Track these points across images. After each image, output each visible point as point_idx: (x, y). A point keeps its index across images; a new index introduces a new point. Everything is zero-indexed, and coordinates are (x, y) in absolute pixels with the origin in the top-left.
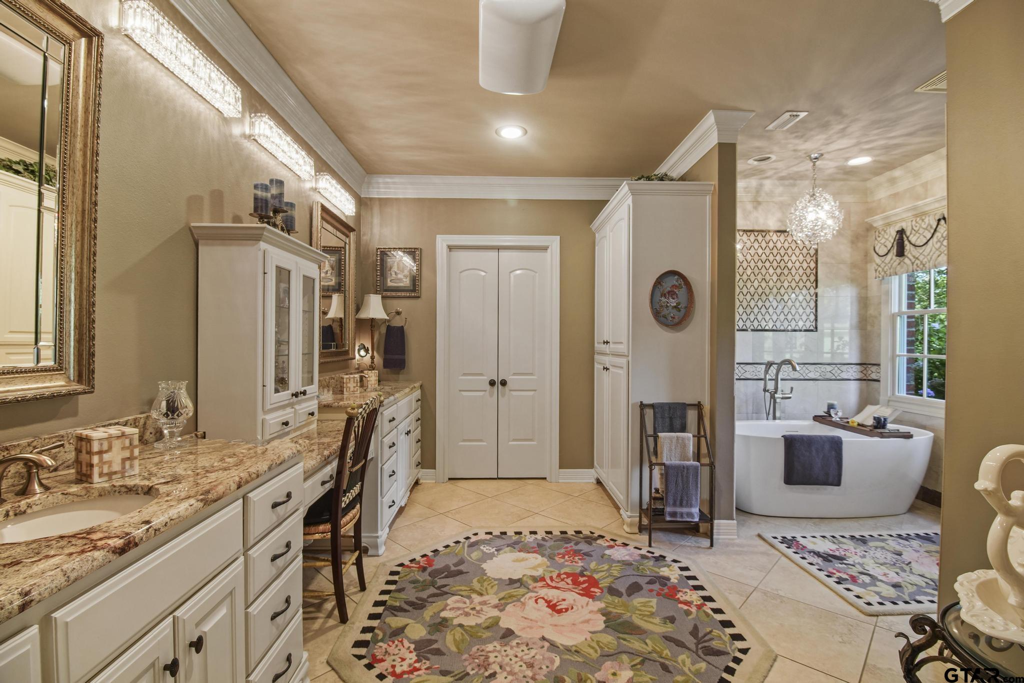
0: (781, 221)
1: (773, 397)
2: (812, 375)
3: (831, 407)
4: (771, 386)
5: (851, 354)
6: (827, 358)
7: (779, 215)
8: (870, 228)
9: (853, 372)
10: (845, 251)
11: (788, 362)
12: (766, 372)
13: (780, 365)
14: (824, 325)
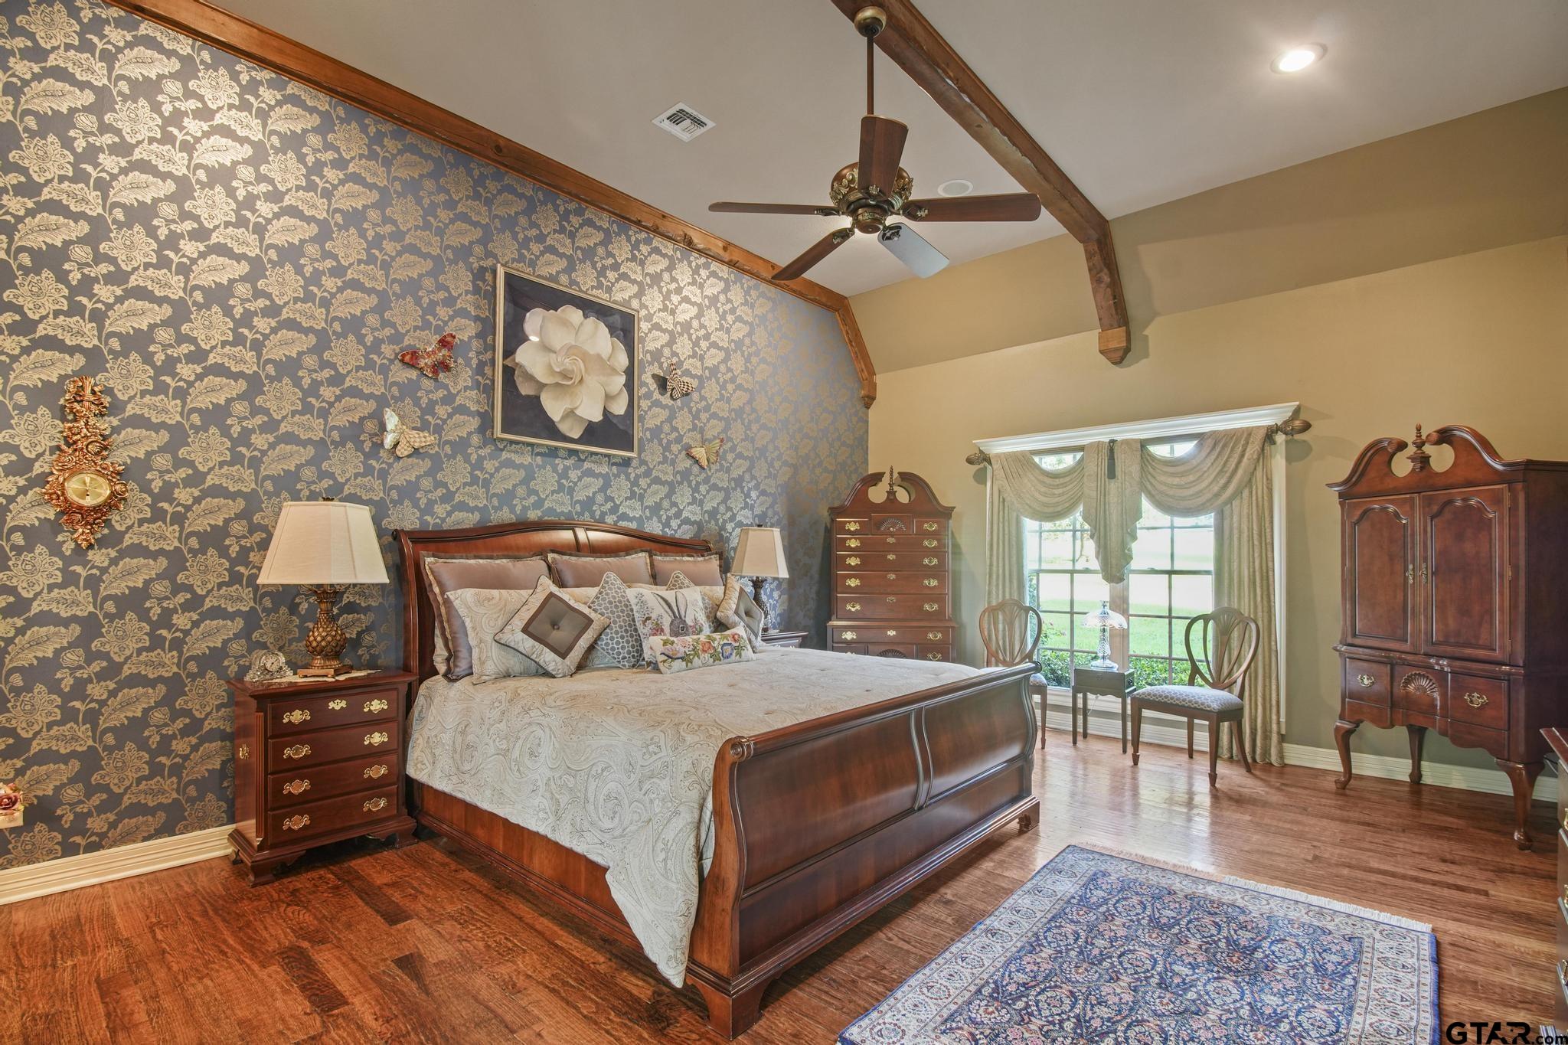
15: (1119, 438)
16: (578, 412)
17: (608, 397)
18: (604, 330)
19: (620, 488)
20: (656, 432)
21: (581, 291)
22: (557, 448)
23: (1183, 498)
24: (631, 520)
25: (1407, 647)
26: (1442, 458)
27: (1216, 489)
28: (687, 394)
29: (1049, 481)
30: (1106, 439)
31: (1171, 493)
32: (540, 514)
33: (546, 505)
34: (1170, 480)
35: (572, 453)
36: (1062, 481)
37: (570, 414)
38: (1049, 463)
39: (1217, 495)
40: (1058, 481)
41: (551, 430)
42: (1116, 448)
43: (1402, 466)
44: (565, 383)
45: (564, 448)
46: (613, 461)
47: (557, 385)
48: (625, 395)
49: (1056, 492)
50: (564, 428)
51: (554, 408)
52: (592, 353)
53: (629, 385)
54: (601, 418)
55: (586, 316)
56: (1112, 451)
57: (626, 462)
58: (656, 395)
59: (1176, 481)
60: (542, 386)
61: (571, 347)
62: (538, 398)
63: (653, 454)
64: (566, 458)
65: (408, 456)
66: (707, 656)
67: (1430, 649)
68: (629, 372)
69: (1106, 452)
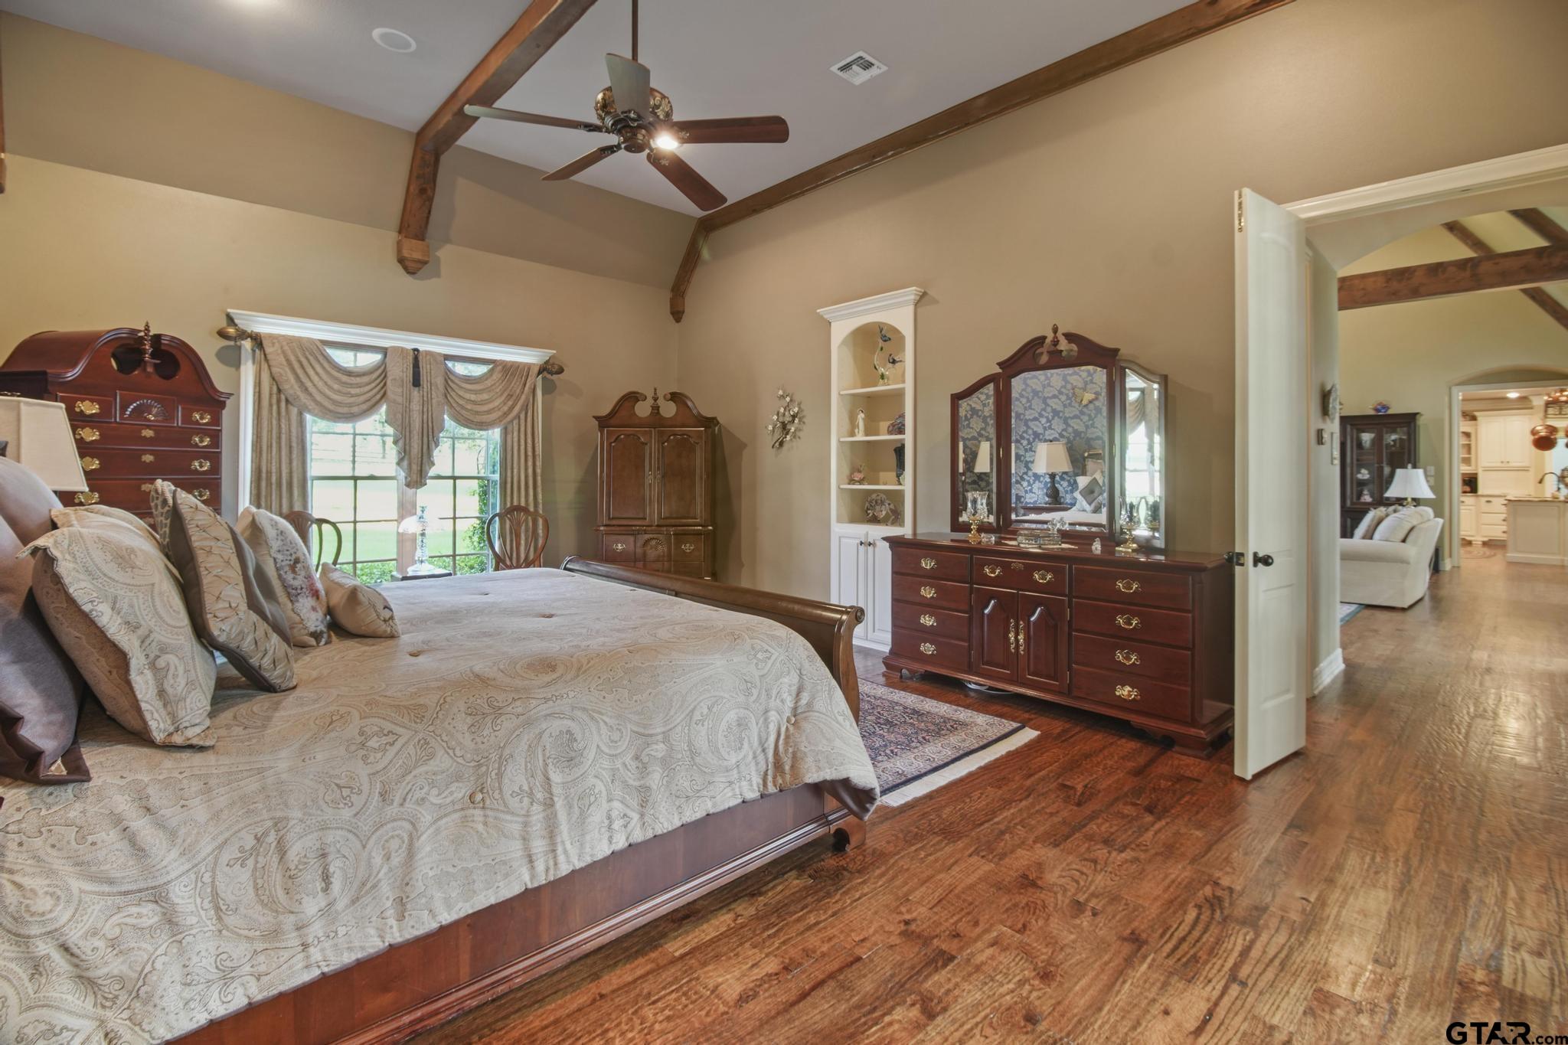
15: (422, 348)
23: (477, 413)
25: (647, 522)
26: (669, 410)
27: (506, 408)
29: (345, 378)
30: (410, 346)
31: (469, 407)
34: (468, 396)
36: (359, 380)
38: (344, 359)
39: (506, 414)
40: (354, 380)
42: (420, 358)
43: (643, 410)
49: (353, 391)
56: (416, 360)
59: (473, 397)
67: (662, 522)
69: (411, 358)
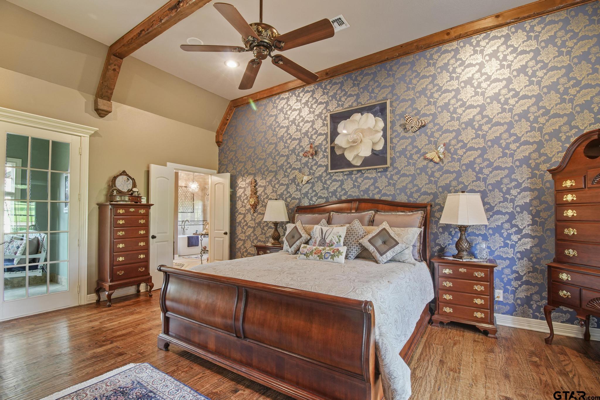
0: (185, 184)
1: (184, 230)
2: (193, 224)
3: (197, 231)
4: (183, 227)
5: (201, 219)
6: (196, 220)
7: (185, 183)
8: (205, 188)
9: (201, 223)
10: (200, 193)
11: (187, 221)
12: (182, 223)
13: (185, 221)
14: (195, 211)
16: (360, 155)
17: (374, 144)
18: (371, 116)
19: (382, 182)
20: (403, 152)
21: (362, 105)
22: (352, 171)
24: (388, 196)
28: (424, 126)
32: (346, 197)
33: (349, 194)
35: (359, 171)
37: (357, 156)
41: (349, 164)
44: (354, 144)
45: (355, 170)
46: (378, 170)
47: (351, 146)
48: (383, 140)
50: (354, 163)
51: (349, 156)
52: (365, 128)
53: (385, 136)
54: (370, 154)
55: (362, 114)
57: (386, 170)
58: (403, 134)
60: (345, 149)
61: (357, 129)
62: (343, 154)
63: (401, 163)
64: (356, 174)
65: (306, 184)
66: (316, 256)
68: (385, 130)
